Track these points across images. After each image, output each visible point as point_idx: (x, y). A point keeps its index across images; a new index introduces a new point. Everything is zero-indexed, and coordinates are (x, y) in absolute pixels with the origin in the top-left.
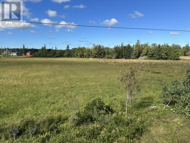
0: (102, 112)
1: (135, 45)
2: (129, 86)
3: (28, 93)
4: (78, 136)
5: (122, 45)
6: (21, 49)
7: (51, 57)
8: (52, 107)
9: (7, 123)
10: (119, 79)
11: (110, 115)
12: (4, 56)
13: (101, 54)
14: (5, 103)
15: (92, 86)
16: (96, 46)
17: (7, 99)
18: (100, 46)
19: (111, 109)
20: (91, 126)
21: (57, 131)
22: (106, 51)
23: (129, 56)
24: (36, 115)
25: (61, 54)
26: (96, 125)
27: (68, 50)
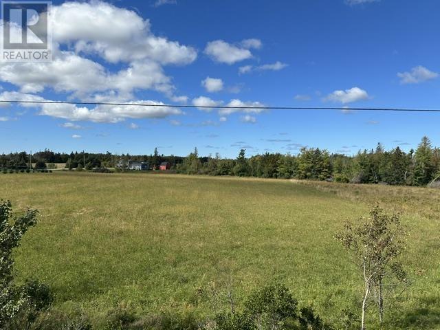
5: (379, 149)
6: (151, 157)
7: (206, 173)
12: (119, 170)
13: (320, 171)
16: (308, 152)
18: (318, 151)
22: (335, 164)
23: (398, 179)
25: (227, 168)
27: (242, 159)
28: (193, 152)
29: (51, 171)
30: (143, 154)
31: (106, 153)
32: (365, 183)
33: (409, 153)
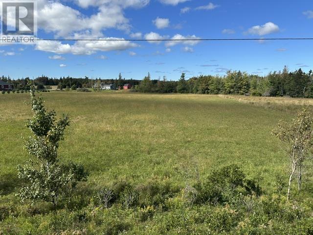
0: (239, 189)
2: (297, 148)
3: (124, 144)
4: (197, 221)
5: (285, 70)
6: (117, 80)
7: (157, 92)
9: (96, 182)
10: (276, 134)
11: (253, 196)
12: (95, 90)
13: (240, 88)
14: (95, 156)
15: (221, 142)
16: (232, 74)
17: (97, 150)
18: (239, 73)
19: (256, 187)
20: (219, 210)
21: (163, 207)
22: (251, 82)
23: (298, 93)
24: (133, 177)
25: (172, 87)
26: (227, 210)
27: (183, 81)
28: (147, 76)
29: (49, 91)
30: (111, 79)
31: (84, 78)
32: (273, 96)
33: (308, 73)
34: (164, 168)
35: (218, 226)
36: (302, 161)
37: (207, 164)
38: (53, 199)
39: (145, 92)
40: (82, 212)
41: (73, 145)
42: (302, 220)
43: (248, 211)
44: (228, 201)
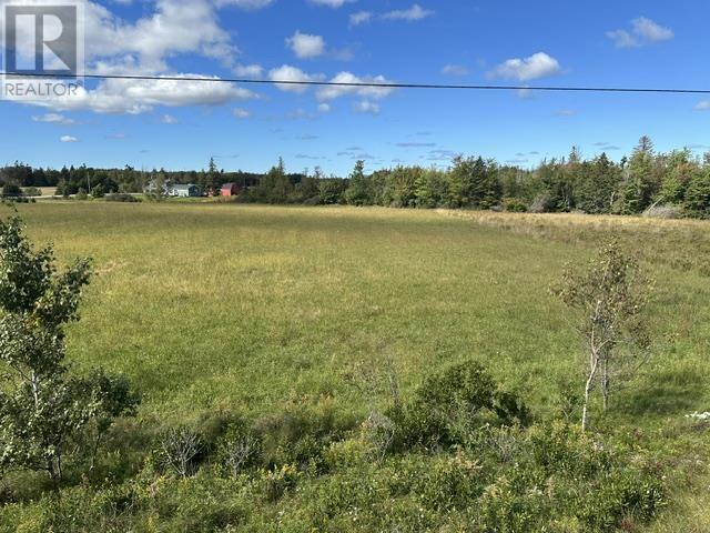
0: (484, 413)
1: (629, 156)
2: (600, 322)
3: (225, 324)
4: (397, 490)
5: (573, 157)
6: (204, 174)
7: (300, 202)
8: (300, 380)
9: (157, 418)
10: (557, 293)
11: (514, 429)
12: (151, 197)
13: (482, 195)
15: (443, 313)
16: (464, 164)
17: (159, 340)
18: (480, 162)
19: (519, 407)
20: (442, 464)
21: (318, 465)
22: (504, 179)
23: (600, 204)
24: (247, 400)
25: (334, 192)
26: (463, 461)
27: (358, 178)
28: (277, 166)
29: (34, 201)
30: (190, 170)
31: (124, 168)
32: (550, 212)
33: (620, 162)
34: (319, 377)
35: (440, 500)
36: (609, 347)
37: (415, 361)
38: (51, 464)
39: (273, 204)
40: (124, 490)
41: (98, 331)
42: (613, 473)
43: (503, 460)
44: (460, 442)
